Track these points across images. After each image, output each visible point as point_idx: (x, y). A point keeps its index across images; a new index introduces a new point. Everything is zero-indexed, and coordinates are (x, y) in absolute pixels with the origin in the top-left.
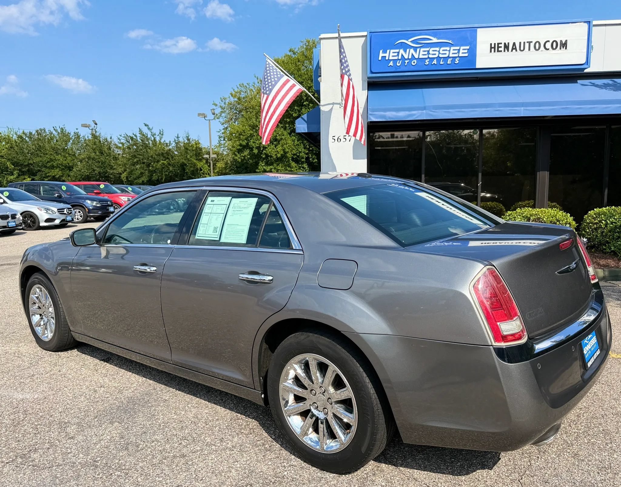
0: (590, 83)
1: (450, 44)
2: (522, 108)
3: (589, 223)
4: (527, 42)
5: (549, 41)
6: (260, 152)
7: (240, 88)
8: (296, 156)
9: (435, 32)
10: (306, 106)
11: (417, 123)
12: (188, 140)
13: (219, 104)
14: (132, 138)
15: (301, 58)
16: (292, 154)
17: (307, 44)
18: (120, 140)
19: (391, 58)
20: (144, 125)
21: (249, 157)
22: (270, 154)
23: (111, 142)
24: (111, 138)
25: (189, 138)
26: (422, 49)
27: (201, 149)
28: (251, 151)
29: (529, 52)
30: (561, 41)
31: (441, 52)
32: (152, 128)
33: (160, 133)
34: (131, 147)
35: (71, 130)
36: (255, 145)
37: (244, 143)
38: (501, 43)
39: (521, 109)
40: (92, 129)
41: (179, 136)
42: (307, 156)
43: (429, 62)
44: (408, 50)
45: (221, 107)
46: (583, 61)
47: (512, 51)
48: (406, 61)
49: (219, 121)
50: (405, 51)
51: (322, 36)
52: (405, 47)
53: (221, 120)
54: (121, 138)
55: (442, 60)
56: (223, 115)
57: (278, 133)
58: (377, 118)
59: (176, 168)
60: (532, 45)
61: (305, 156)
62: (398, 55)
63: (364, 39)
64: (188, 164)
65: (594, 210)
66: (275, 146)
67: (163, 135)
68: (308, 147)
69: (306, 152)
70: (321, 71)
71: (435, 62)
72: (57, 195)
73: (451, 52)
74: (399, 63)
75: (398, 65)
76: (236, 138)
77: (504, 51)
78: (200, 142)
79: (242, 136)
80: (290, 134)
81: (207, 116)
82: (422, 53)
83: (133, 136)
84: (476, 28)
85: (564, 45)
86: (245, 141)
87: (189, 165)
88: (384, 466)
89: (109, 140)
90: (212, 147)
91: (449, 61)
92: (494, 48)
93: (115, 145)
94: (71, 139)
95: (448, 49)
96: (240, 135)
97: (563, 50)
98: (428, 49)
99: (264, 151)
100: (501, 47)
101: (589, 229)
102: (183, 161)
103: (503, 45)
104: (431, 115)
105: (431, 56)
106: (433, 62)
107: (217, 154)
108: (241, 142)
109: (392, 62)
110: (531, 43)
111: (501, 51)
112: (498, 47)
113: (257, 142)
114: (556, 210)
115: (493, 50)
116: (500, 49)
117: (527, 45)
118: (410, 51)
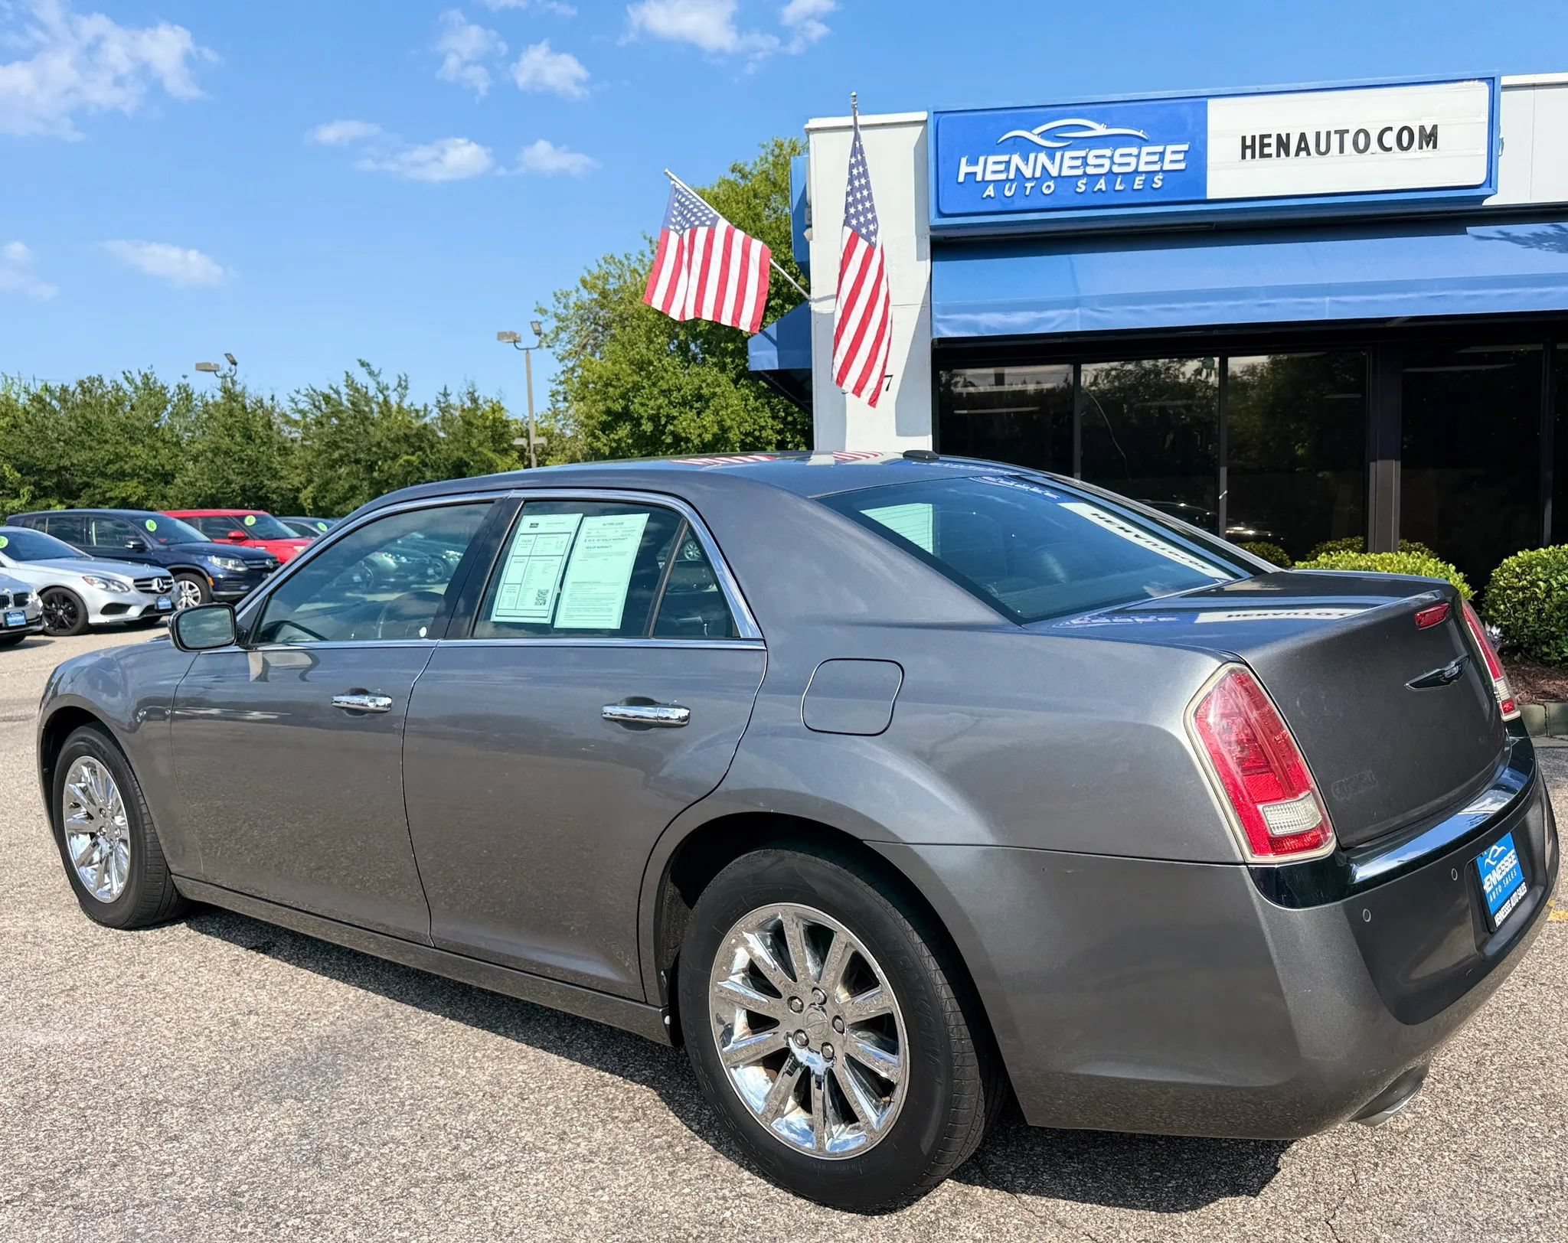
0: (1500, 232)
1: (1140, 141)
2: (1327, 299)
3: (1505, 589)
4: (1336, 132)
5: (1390, 129)
6: (659, 430)
7: (604, 266)
8: (751, 439)
9: (1101, 110)
10: (776, 310)
11: (1060, 341)
12: (474, 400)
13: (551, 310)
14: (327, 399)
15: (762, 189)
16: (741, 433)
17: (777, 151)
18: (296, 404)
19: (989, 177)
20: (358, 363)
21: (630, 441)
22: (683, 435)
23: (273, 408)
24: (273, 399)
25: (476, 395)
26: (1068, 154)
27: (506, 424)
28: (634, 426)
29: (1342, 157)
30: (1422, 128)
31: (1117, 159)
32: (380, 372)
33: (400, 385)
34: (324, 420)
35: (169, 379)
36: (646, 411)
37: (618, 406)
38: (1270, 136)
39: (1324, 302)
40: (224, 377)
41: (448, 392)
42: (779, 438)
43: (1085, 184)
44: (1032, 156)
45: (556, 315)
46: (1480, 178)
47: (1297, 154)
48: (1029, 185)
49: (554, 353)
50: (1026, 160)
51: (814, 123)
52: (1025, 148)
53: (559, 349)
54: (298, 397)
55: (1119, 180)
56: (563, 335)
57: (704, 381)
58: (955, 329)
59: (442, 472)
60: (1348, 139)
61: (775, 438)
62: (1007, 169)
63: (920, 128)
64: (472, 463)
65: (1516, 555)
66: (699, 414)
67: (406, 388)
68: (783, 414)
69: (778, 428)
70: (810, 212)
71: (1102, 185)
72: (132, 543)
73: (1145, 159)
74: (1010, 189)
75: (1008, 194)
76: (597, 394)
77: (1278, 155)
78: (503, 404)
79: (611, 389)
80: (736, 382)
81: (522, 339)
82: (1067, 164)
83: (332, 392)
84: (1204, 99)
85: (1430, 138)
86: (620, 400)
87: (476, 465)
88: (980, 1192)
89: (267, 403)
90: (536, 418)
91: (1137, 182)
92: (1253, 147)
93: (285, 415)
94: (170, 401)
95: (1134, 151)
96: (606, 385)
97: (1428, 150)
98: (1082, 153)
99: (670, 427)
100: (1269, 145)
101: (1505, 604)
102: (461, 454)
103: (1273, 141)
104: (1096, 320)
105: (1090, 170)
106: (1098, 187)
107: (549, 435)
108: (609, 403)
109: (991, 188)
110: (1345, 135)
111: (1270, 155)
112: (1263, 146)
113: (652, 403)
114: (1419, 557)
115: (1249, 152)
116: (1267, 151)
117: (1335, 139)
118: (1036, 157)
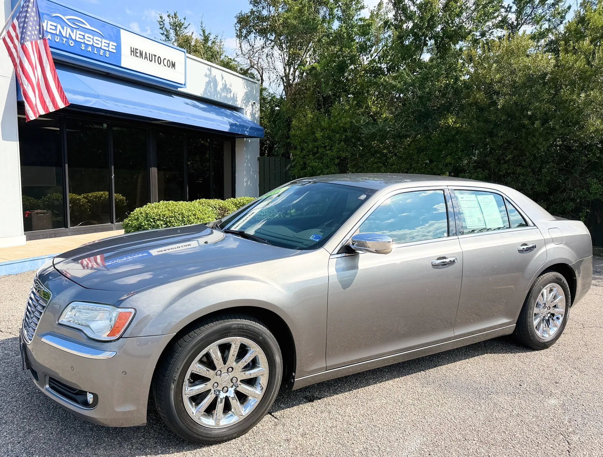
1: (102, 36)
4: (154, 55)
5: (165, 59)
9: (89, 19)
19: (49, 30)
26: (78, 32)
29: (155, 64)
30: (172, 62)
31: (95, 41)
38: (138, 50)
43: (84, 47)
44: (65, 28)
47: (145, 59)
48: (64, 40)
50: (63, 28)
52: (62, 23)
55: (96, 49)
60: (157, 58)
62: (56, 30)
71: (90, 49)
73: (102, 43)
74: (57, 39)
77: (140, 57)
82: (77, 35)
84: (119, 28)
91: (101, 52)
92: (133, 52)
95: (100, 40)
97: (173, 69)
98: (83, 34)
100: (138, 53)
103: (138, 51)
104: (105, 105)
105: (86, 42)
109: (50, 35)
111: (138, 57)
112: (137, 53)
115: (132, 53)
117: (153, 57)
118: (67, 29)
